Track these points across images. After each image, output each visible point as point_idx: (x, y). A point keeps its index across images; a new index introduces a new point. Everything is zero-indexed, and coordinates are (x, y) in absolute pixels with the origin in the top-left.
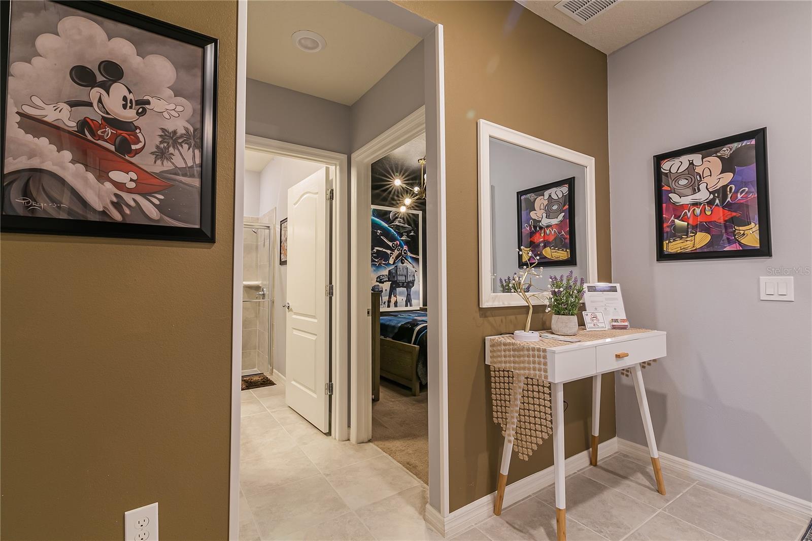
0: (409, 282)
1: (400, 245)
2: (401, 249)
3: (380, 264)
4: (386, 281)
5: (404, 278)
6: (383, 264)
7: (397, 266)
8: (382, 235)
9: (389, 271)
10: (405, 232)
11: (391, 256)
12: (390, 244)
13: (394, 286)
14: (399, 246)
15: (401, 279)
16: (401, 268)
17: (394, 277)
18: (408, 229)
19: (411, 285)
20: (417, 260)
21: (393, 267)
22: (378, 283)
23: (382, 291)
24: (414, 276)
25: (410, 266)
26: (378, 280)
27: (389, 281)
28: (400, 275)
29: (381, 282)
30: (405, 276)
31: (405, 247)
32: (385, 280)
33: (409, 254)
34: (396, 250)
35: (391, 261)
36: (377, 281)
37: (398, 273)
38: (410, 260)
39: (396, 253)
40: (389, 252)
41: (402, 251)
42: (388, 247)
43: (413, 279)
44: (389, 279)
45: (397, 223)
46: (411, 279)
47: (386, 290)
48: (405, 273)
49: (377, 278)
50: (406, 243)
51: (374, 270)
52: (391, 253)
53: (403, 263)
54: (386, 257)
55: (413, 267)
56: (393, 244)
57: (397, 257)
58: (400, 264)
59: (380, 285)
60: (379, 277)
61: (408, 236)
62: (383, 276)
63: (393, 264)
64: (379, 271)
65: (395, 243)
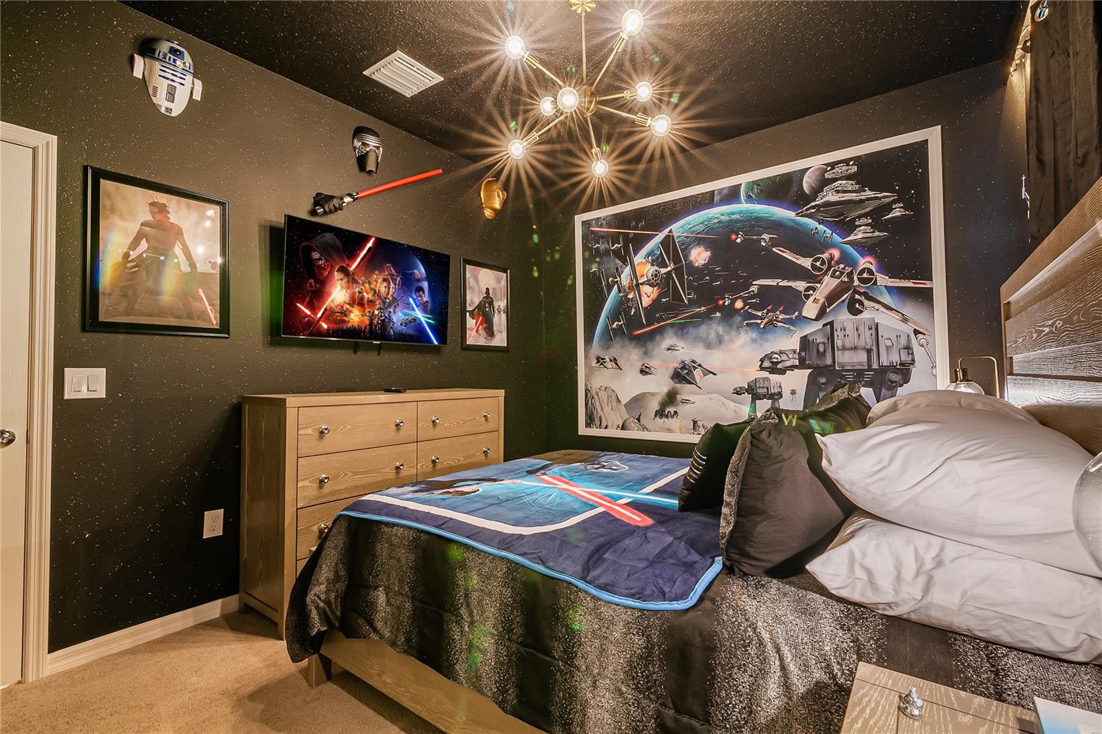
0: (883, 370)
1: (845, 259)
2: (848, 269)
3: (770, 323)
4: (792, 368)
5: (862, 357)
6: (783, 321)
7: (831, 323)
8: (774, 243)
9: (805, 341)
10: (860, 217)
11: (807, 297)
12: (806, 263)
13: (823, 380)
14: (838, 263)
15: (847, 359)
16: (850, 328)
17: (821, 355)
18: (877, 203)
19: (894, 377)
20: (925, 297)
21: (818, 325)
22: (765, 374)
23: (780, 394)
24: (908, 348)
25: (887, 320)
26: (767, 364)
27: (802, 365)
28: (844, 349)
29: (775, 369)
30: (869, 351)
31: (865, 262)
32: (788, 364)
33: (883, 280)
34: (827, 279)
35: (810, 310)
36: (762, 368)
37: (838, 342)
38: (887, 299)
39: (829, 284)
40: (800, 285)
41: (850, 275)
42: (800, 273)
43: (905, 358)
44: (802, 360)
45: (830, 196)
46: (895, 358)
47: (793, 392)
48: (867, 338)
49: (762, 361)
50: (865, 247)
51: (754, 341)
52: (807, 289)
53: (854, 311)
54: (792, 301)
55: (905, 320)
56: (816, 260)
57: (832, 298)
58: (843, 317)
59: (775, 378)
60: (768, 357)
61: (875, 226)
62: (781, 352)
63: (818, 318)
64: (767, 340)
65: (825, 256)
